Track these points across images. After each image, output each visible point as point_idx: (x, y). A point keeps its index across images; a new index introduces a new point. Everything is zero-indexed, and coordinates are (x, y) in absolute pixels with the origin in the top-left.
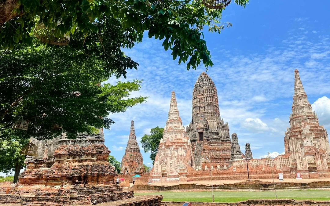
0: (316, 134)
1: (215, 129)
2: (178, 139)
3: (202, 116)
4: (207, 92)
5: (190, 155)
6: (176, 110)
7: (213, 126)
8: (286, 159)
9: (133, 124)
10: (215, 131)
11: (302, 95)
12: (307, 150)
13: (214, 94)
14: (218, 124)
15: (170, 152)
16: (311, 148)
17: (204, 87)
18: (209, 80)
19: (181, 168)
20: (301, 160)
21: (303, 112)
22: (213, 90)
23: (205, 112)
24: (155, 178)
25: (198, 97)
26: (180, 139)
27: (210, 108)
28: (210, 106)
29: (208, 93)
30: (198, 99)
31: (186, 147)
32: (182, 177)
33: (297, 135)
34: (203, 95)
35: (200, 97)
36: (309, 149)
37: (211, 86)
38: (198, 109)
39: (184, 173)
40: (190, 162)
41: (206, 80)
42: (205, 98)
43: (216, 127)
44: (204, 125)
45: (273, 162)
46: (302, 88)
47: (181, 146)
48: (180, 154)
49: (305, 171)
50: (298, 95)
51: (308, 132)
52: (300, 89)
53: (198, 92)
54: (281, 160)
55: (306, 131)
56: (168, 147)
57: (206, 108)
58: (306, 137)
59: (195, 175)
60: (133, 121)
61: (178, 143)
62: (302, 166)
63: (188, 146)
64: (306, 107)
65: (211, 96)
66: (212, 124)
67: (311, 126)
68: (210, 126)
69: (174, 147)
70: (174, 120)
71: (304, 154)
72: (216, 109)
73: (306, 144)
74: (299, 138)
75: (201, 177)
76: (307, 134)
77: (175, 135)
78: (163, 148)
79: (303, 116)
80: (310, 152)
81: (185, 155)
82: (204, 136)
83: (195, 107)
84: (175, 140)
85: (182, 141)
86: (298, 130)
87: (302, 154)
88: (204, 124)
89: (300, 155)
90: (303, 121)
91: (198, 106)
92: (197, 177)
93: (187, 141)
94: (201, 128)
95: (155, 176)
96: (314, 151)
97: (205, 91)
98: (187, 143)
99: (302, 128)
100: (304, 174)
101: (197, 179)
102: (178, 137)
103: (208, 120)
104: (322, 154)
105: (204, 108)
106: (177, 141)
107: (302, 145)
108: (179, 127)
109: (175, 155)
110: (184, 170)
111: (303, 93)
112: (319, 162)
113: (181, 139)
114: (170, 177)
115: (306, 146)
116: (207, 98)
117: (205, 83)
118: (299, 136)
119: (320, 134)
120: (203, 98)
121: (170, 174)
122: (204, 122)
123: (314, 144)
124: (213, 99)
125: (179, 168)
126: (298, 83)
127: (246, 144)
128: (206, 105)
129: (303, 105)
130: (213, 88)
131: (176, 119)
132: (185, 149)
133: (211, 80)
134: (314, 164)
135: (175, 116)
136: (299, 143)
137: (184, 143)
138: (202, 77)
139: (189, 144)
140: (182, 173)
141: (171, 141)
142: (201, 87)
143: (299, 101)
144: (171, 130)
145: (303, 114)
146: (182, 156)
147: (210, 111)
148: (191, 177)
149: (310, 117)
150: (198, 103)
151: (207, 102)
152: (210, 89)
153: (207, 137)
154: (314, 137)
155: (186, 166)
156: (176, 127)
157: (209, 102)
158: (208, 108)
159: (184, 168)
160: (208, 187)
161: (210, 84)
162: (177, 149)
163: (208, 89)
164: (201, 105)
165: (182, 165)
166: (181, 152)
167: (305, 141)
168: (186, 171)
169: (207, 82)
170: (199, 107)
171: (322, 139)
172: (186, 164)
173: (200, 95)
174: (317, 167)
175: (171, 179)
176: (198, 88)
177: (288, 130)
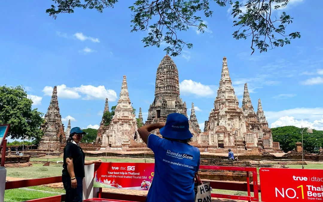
0: (231, 115)
1: (173, 107)
2: (125, 117)
3: (161, 96)
4: (167, 74)
5: (135, 130)
6: (126, 92)
7: (171, 105)
8: (206, 136)
9: (107, 101)
10: (173, 110)
11: (226, 80)
12: (218, 129)
13: (174, 76)
14: (176, 103)
15: (116, 127)
16: (222, 128)
17: (165, 69)
18: (171, 62)
19: (125, 141)
20: (212, 137)
21: (223, 96)
22: (174, 72)
23: (164, 92)
24: (103, 147)
25: (159, 78)
26: (126, 117)
27: (169, 89)
28: (169, 87)
29: (169, 75)
30: (159, 80)
31: (131, 123)
32: (125, 148)
33: (216, 116)
34: (163, 77)
35: (161, 79)
36: (220, 128)
37: (172, 68)
38: (158, 89)
39: (127, 145)
40: (134, 135)
41: (168, 63)
42: (165, 79)
43: (174, 106)
44: (162, 104)
45: (196, 138)
46: (226, 74)
47: (126, 122)
48: (125, 129)
49: (214, 147)
50: (222, 81)
51: (224, 113)
52: (226, 75)
53: (160, 74)
54: (202, 136)
55: (222, 113)
56: (115, 123)
57: (165, 88)
58: (222, 118)
59: (135, 147)
60: (107, 99)
61: (124, 119)
62: (213, 142)
63: (133, 122)
64: (227, 92)
65: (171, 78)
66: (170, 103)
67: (229, 108)
68: (168, 104)
69: (120, 122)
70: (122, 100)
71: (215, 133)
72: (175, 89)
73: (221, 124)
74: (217, 119)
75: (140, 148)
76: (223, 115)
77: (122, 113)
78: (112, 123)
79: (223, 99)
80: (220, 131)
81: (129, 130)
82: (161, 113)
83: (157, 87)
84: (122, 117)
85: (128, 118)
86: (217, 111)
87: (214, 132)
88: (162, 102)
89: (212, 133)
90: (223, 104)
91: (159, 86)
92: (137, 148)
93: (133, 118)
94: (159, 107)
95: (103, 146)
96: (224, 130)
97: (165, 73)
98: (132, 120)
99: (220, 110)
100: (213, 149)
101: (137, 149)
102: (125, 115)
103: (166, 100)
104: (230, 132)
105: (163, 89)
106: (124, 118)
107: (218, 124)
108: (127, 106)
109: (121, 130)
110: (128, 142)
111: (227, 78)
112: (226, 139)
113: (128, 117)
114: (113, 147)
115: (221, 125)
116: (167, 79)
117: (166, 66)
118: (217, 117)
119: (235, 116)
120: (163, 80)
121: (114, 145)
122: (162, 101)
123: (228, 124)
124: (173, 80)
125: (123, 140)
126: (224, 70)
127: (205, 122)
128: (166, 85)
129: (225, 90)
130: (173, 70)
131: (125, 99)
132: (129, 125)
133: (172, 63)
134: (223, 141)
135: (124, 97)
136: (216, 123)
137: (130, 120)
138: (165, 59)
139: (134, 121)
140: (125, 145)
141: (119, 118)
142: (162, 69)
143: (223, 85)
144: (120, 109)
145: (223, 98)
146: (126, 130)
147: (169, 91)
148: (132, 148)
149: (229, 101)
150: (159, 84)
151: (167, 83)
152: (170, 71)
153: (164, 115)
154: (229, 118)
155: (129, 139)
156: (124, 106)
157: (169, 83)
158: (167, 89)
159: (127, 140)
160: (122, 155)
161: (170, 67)
162: (123, 124)
163: (168, 71)
164: (162, 85)
165: (126, 138)
166: (126, 127)
167: (221, 121)
168: (129, 143)
169: (168, 65)
170: (160, 88)
171: (236, 120)
172: (129, 137)
173: (161, 77)
174: (224, 143)
175: (114, 149)
176: (160, 70)
177: (212, 111)
